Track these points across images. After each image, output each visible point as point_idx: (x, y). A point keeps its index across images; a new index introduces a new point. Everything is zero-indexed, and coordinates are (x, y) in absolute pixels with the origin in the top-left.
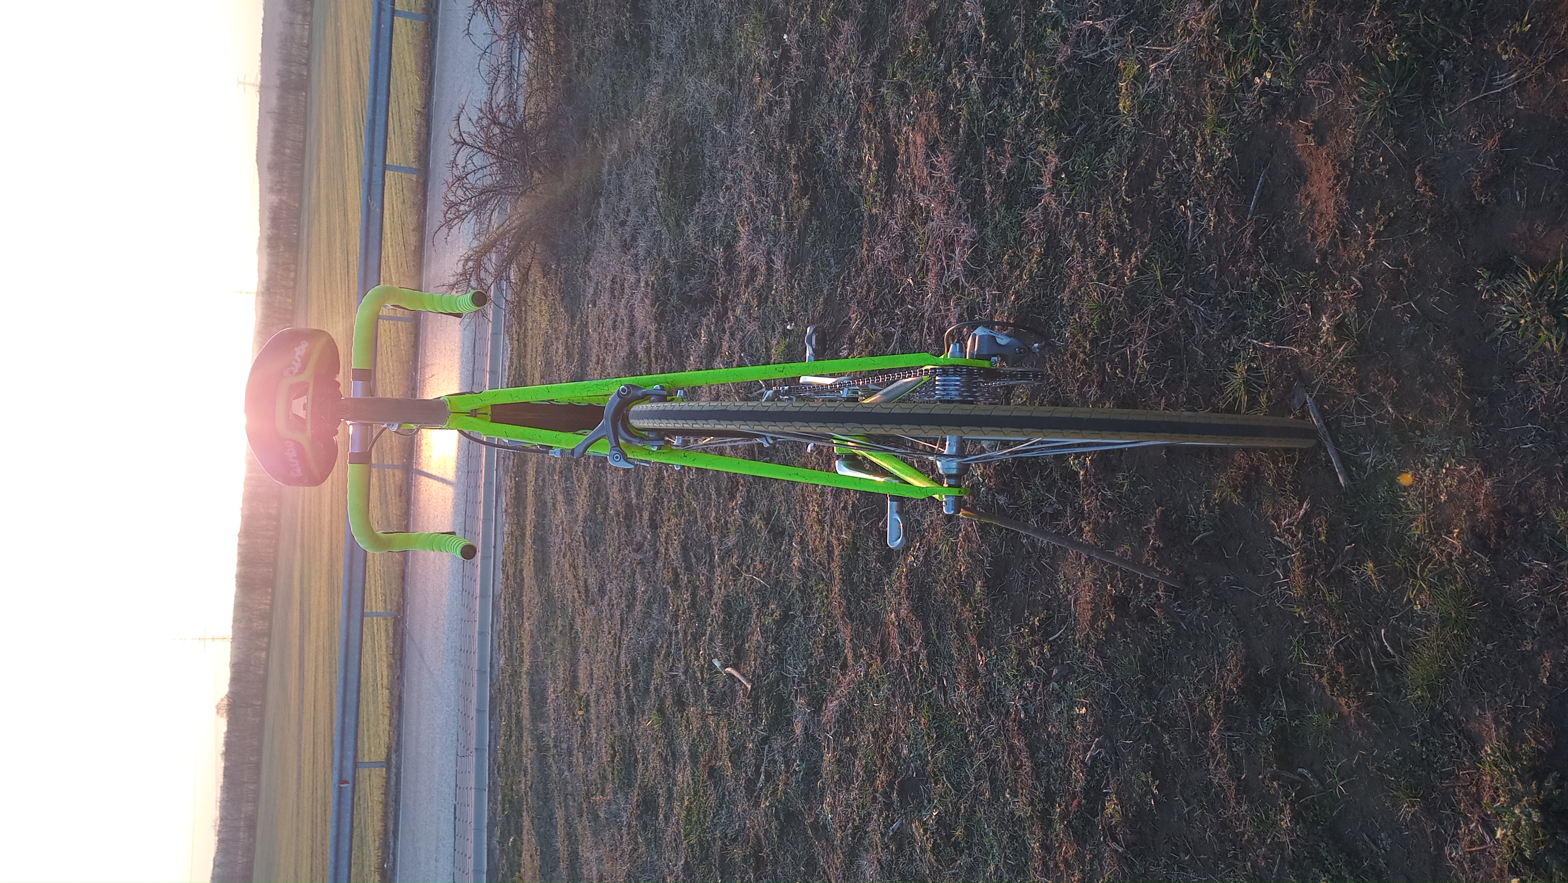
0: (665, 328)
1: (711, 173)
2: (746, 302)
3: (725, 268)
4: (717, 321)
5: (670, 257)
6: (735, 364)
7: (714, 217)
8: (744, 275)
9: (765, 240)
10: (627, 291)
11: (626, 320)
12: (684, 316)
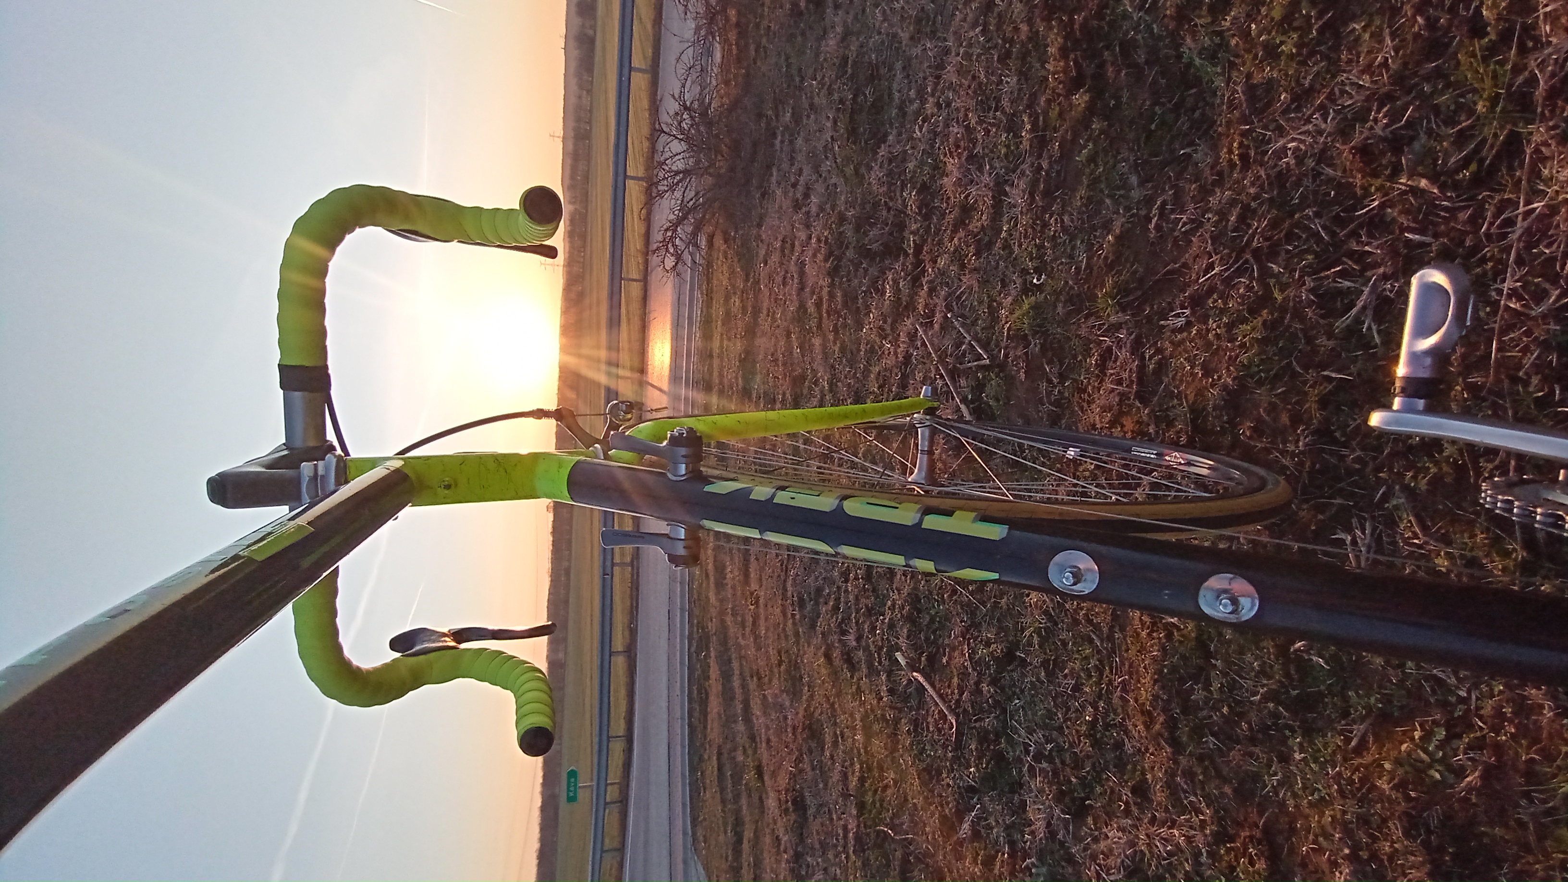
0: (840, 283)
1: (901, 109)
2: (956, 251)
3: (920, 213)
4: (907, 275)
5: (846, 209)
6: (936, 326)
7: (904, 157)
8: (950, 218)
9: (990, 169)
10: (798, 248)
11: (796, 276)
12: (861, 270)
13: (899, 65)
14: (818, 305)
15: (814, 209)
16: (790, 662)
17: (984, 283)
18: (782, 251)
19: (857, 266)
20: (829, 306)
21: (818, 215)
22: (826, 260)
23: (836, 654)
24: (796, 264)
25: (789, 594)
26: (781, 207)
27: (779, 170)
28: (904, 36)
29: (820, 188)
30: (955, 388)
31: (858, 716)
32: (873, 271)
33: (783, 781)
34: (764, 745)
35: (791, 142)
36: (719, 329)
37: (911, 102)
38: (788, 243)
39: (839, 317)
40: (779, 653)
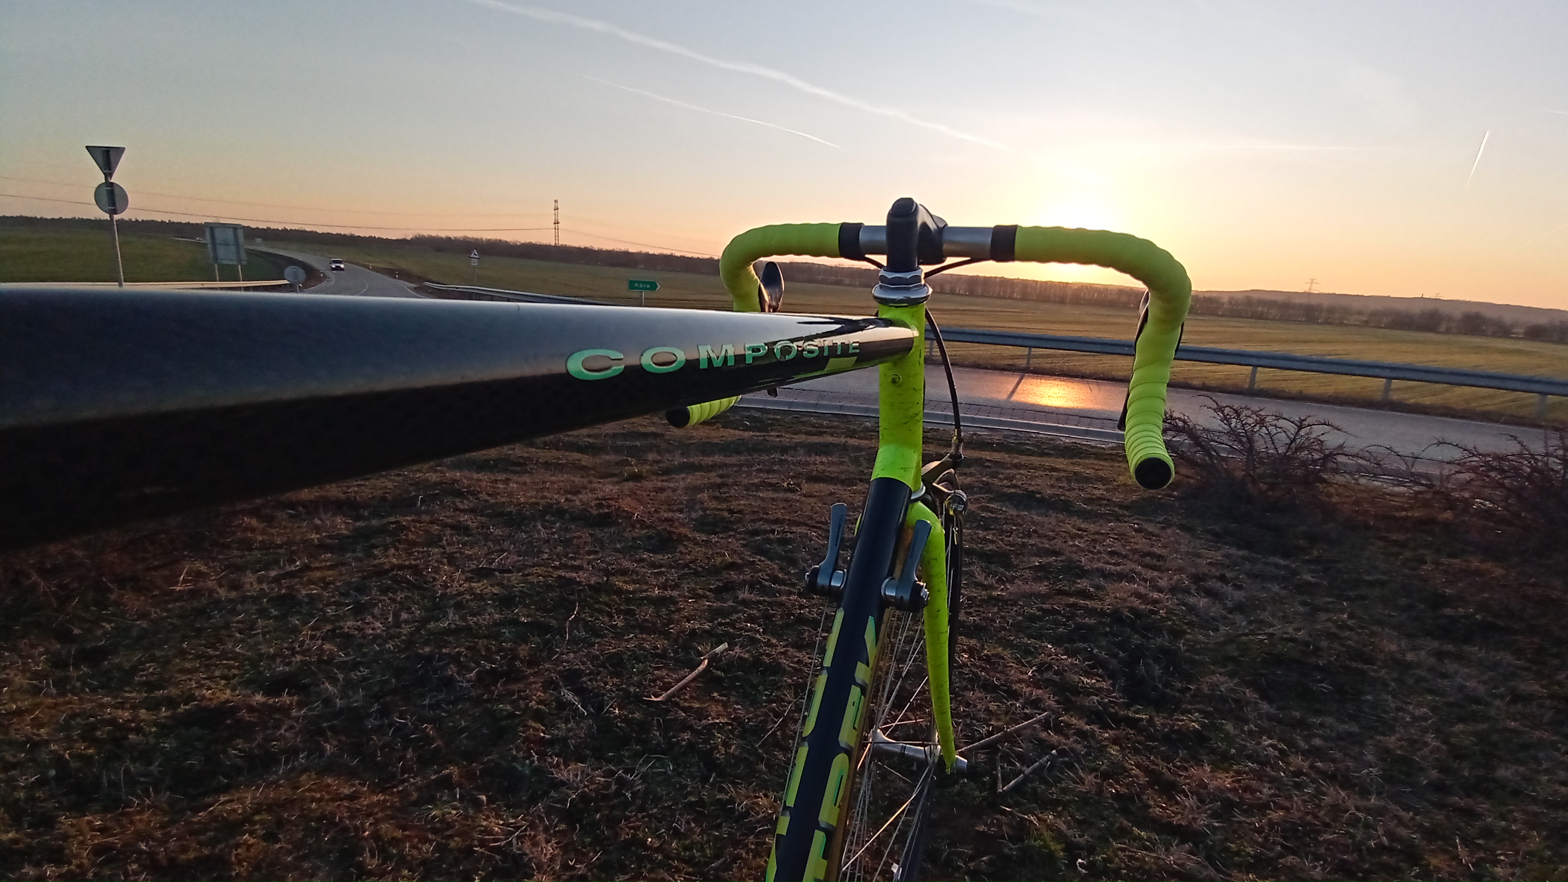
0: (1104, 623)
1: (1301, 724)
2: (1125, 770)
3: (1172, 731)
4: (1104, 705)
5: (1187, 640)
6: (1043, 735)
7: (1241, 720)
8: (1162, 767)
9: (1214, 827)
10: (1150, 574)
11: (1119, 568)
12: (1116, 650)
13: (1355, 729)
14: (1083, 594)
15: (1191, 600)
16: (731, 522)
17: (1085, 800)
18: (1149, 554)
19: (1122, 646)
20: (1081, 608)
21: (1185, 604)
22: (1132, 610)
23: (734, 575)
24: (1132, 571)
25: (794, 529)
26: (1199, 556)
27: (1244, 558)
28: (1391, 741)
29: (1216, 610)
30: (976, 748)
31: (675, 593)
32: (1114, 663)
33: (626, 504)
34: (659, 484)
35: (1275, 578)
36: (1071, 468)
37: (1307, 739)
38: (1156, 562)
39: (1067, 617)
40: (740, 512)
